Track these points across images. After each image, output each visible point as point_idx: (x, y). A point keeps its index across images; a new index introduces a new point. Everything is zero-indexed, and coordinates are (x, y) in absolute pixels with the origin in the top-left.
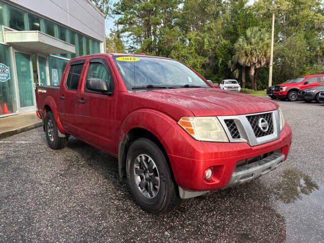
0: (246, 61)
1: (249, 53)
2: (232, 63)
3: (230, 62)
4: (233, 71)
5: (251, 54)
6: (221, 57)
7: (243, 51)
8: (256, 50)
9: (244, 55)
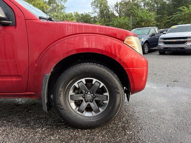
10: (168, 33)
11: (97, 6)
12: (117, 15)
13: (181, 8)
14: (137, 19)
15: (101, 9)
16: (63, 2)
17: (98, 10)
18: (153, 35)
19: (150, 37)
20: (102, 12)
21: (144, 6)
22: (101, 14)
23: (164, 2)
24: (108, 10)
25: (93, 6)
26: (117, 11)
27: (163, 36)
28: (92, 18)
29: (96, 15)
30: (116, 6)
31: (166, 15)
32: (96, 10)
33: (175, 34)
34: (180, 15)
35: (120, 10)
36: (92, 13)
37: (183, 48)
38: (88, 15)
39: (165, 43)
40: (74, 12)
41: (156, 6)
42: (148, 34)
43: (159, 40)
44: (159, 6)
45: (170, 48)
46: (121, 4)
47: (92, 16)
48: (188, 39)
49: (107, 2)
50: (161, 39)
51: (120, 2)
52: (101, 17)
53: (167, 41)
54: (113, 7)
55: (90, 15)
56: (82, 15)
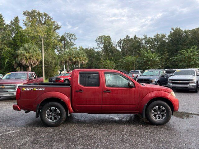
0: (26, 62)
1: (28, 58)
2: (15, 63)
3: (14, 62)
4: (16, 68)
5: (30, 58)
6: (7, 59)
7: (24, 57)
8: (32, 56)
9: (25, 59)
10: (174, 75)
11: (101, 42)
12: (120, 50)
13: (181, 51)
14: (144, 59)
15: (105, 44)
16: (73, 40)
17: (102, 46)
18: (163, 76)
19: (160, 77)
20: (105, 47)
21: (145, 44)
22: (105, 49)
23: (164, 40)
24: (112, 46)
25: (97, 42)
26: (120, 47)
27: (171, 78)
28: (96, 52)
29: (100, 50)
30: (120, 42)
31: (166, 52)
32: (100, 45)
33: (180, 77)
34: (180, 57)
35: (123, 46)
36: (97, 49)
37: (187, 88)
38: (92, 49)
39: (173, 83)
40: (79, 47)
41: (156, 43)
42: (159, 75)
43: (168, 81)
44: (159, 43)
45: (177, 87)
46: (124, 41)
47: (96, 50)
48: (190, 81)
49: (111, 38)
50: (170, 80)
51: (123, 39)
52: (105, 52)
53: (174, 82)
54: (117, 44)
55: (94, 50)
56: (87, 49)
